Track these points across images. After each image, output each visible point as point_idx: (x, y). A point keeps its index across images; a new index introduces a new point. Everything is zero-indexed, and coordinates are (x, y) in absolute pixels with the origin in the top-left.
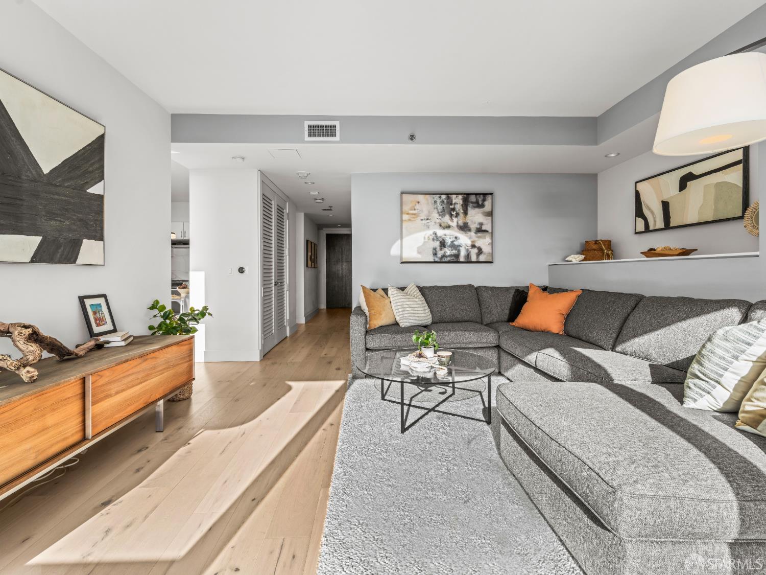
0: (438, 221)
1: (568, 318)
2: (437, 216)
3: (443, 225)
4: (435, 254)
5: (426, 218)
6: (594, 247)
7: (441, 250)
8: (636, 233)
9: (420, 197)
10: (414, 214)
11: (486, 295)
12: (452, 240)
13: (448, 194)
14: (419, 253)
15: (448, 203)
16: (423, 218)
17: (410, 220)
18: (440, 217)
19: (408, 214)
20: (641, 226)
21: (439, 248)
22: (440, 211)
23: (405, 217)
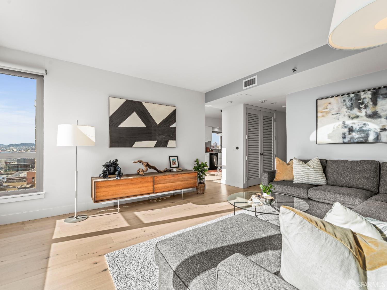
0: (347, 114)
2: (346, 110)
3: (351, 116)
4: (344, 137)
5: (336, 113)
7: (350, 134)
9: (331, 100)
10: (327, 112)
12: (360, 126)
13: (357, 93)
15: (356, 99)
16: (334, 113)
17: (323, 116)
18: (349, 111)
19: (321, 112)
21: (347, 133)
22: (348, 106)
23: (319, 115)
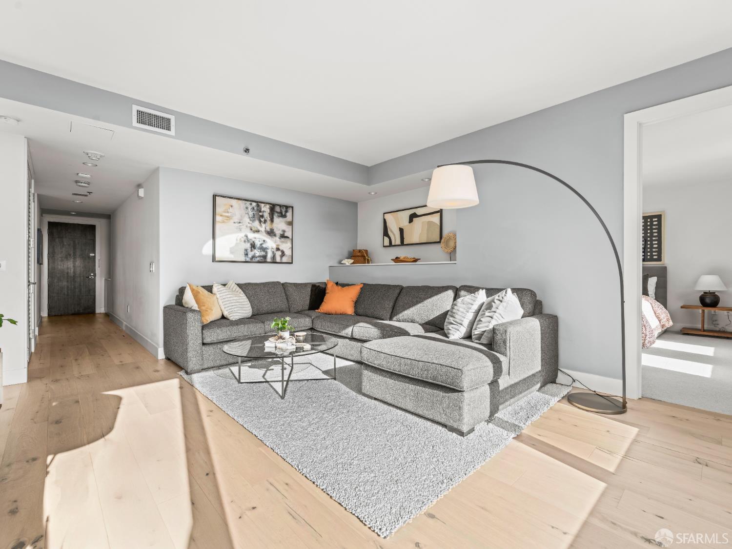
0: (249, 225)
1: (357, 303)
2: (248, 220)
3: (253, 229)
4: (247, 255)
5: (239, 221)
6: (359, 254)
7: (252, 251)
8: (384, 246)
9: (234, 202)
10: (228, 217)
11: (291, 290)
12: (260, 243)
13: (258, 203)
14: (232, 252)
15: (258, 210)
16: (236, 221)
17: (223, 222)
18: (251, 222)
19: (221, 216)
20: (387, 243)
21: (249, 249)
22: (251, 216)
23: (218, 218)
